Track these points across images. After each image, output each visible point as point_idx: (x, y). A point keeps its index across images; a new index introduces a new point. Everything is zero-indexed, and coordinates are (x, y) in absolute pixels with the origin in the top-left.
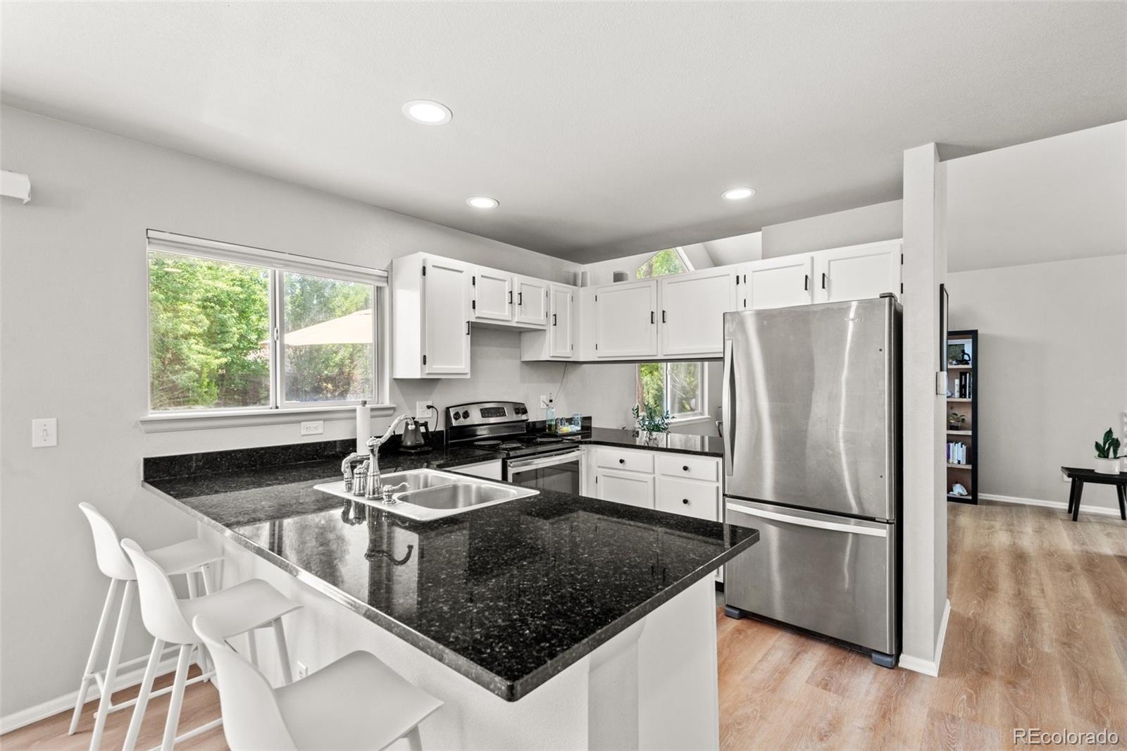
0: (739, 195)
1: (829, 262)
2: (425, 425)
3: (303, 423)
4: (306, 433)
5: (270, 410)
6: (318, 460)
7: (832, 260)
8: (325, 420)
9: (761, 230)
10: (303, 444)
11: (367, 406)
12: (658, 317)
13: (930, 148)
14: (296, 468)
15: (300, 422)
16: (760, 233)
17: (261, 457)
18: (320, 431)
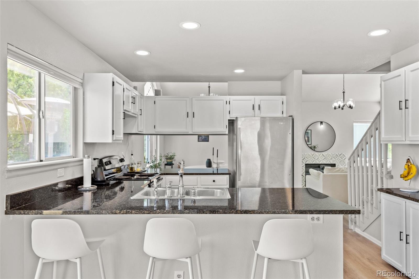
0: (239, 71)
1: (260, 100)
3: (59, 170)
4: (59, 176)
7: (262, 100)
8: (65, 168)
9: (227, 82)
12: (191, 115)
13: (301, 71)
15: (57, 169)
16: (227, 83)
18: (63, 174)
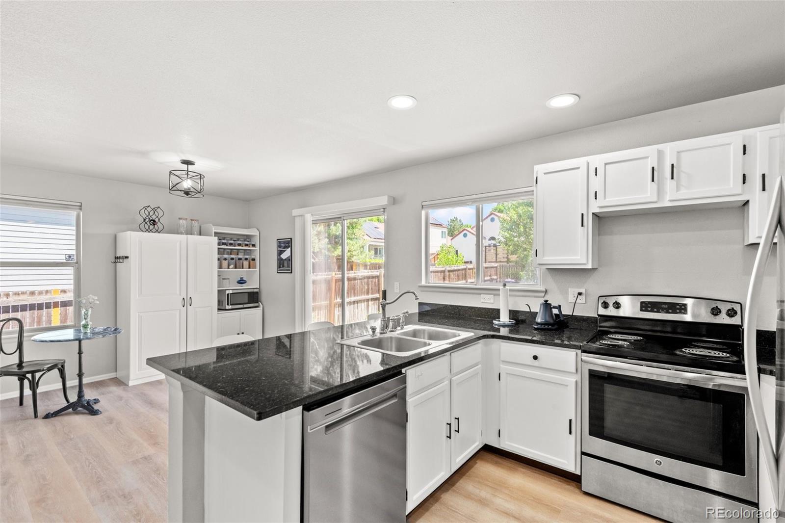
2: (559, 307)
3: (482, 295)
4: (484, 301)
5: (474, 286)
6: (488, 319)
8: (494, 295)
10: (480, 308)
11: (507, 287)
14: (475, 321)
15: (480, 294)
17: (460, 310)
18: (492, 301)
